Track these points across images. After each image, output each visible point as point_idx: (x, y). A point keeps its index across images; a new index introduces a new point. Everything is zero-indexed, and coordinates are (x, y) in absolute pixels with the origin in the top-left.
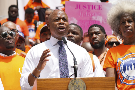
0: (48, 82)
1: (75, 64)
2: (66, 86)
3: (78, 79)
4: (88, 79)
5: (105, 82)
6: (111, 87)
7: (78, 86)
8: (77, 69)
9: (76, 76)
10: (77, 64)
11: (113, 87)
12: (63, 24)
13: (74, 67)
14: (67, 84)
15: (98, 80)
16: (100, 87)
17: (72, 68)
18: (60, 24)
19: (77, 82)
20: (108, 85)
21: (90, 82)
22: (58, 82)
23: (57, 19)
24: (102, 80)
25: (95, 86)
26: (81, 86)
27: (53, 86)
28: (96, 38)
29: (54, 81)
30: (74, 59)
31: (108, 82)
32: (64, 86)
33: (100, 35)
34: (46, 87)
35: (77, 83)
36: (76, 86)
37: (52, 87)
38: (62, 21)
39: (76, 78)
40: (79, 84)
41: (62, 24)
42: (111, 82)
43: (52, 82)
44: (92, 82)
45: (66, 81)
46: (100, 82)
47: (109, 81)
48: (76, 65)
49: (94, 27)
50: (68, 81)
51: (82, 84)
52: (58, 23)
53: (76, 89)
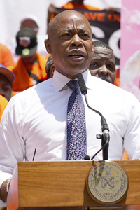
0: (44, 169)
1: (103, 130)
2: (84, 179)
3: (110, 163)
7: (111, 180)
9: (106, 156)
10: (108, 129)
12: (80, 46)
13: (102, 137)
14: (85, 175)
17: (97, 138)
18: (74, 45)
19: (108, 170)
21: (136, 169)
23: (67, 34)
26: (116, 179)
27: (54, 179)
29: (56, 168)
34: (39, 181)
35: (108, 173)
36: (106, 180)
37: (53, 181)
38: (77, 39)
39: (106, 161)
41: (77, 45)
43: (51, 169)
45: (83, 168)
48: (106, 131)
50: (88, 168)
51: (118, 174)
52: (69, 44)
53: (105, 185)
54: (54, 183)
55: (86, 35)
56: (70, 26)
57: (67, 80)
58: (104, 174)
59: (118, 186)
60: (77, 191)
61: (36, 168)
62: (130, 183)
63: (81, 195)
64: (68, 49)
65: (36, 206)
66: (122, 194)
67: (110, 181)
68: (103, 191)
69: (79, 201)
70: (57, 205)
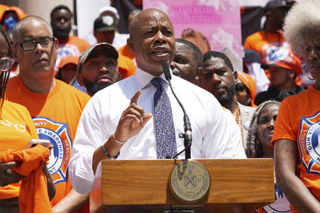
0: (128, 167)
1: (186, 130)
2: (167, 178)
3: (192, 162)
4: (216, 163)
5: (253, 170)
6: (265, 180)
7: (193, 178)
8: (191, 140)
9: (188, 156)
10: (191, 130)
11: (268, 182)
12: (164, 42)
13: (184, 136)
14: (168, 174)
15: (235, 166)
16: (240, 181)
17: (180, 137)
19: (190, 169)
20: (259, 175)
21: (218, 168)
22: (149, 167)
23: (150, 32)
24: (245, 166)
25: (230, 178)
26: (199, 178)
27: (137, 177)
28: (220, 82)
29: (139, 166)
30: (186, 118)
31: (259, 170)
32: (161, 178)
33: (225, 74)
34: (122, 179)
35: (190, 172)
36: (188, 178)
37: (136, 179)
38: (161, 36)
39: (189, 160)
40: (195, 172)
41: (161, 41)
42: (264, 170)
43: (134, 167)
44: (224, 169)
45: (165, 167)
46: (240, 168)
47: (260, 168)
48: (189, 132)
49: (213, 59)
50: (171, 166)
51: (200, 173)
52: (153, 41)
53: (187, 184)
54: (137, 181)
55: (169, 32)
56: (153, 24)
57: (151, 77)
58: (186, 173)
59: (200, 185)
60: (160, 189)
61: (119, 167)
62: (212, 182)
63: (164, 193)
64: (152, 46)
65: (119, 204)
66: (204, 193)
67: (193, 180)
68: (185, 190)
69: (162, 199)
70: (140, 203)
